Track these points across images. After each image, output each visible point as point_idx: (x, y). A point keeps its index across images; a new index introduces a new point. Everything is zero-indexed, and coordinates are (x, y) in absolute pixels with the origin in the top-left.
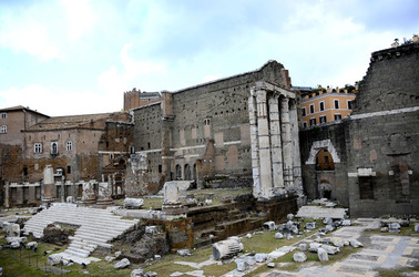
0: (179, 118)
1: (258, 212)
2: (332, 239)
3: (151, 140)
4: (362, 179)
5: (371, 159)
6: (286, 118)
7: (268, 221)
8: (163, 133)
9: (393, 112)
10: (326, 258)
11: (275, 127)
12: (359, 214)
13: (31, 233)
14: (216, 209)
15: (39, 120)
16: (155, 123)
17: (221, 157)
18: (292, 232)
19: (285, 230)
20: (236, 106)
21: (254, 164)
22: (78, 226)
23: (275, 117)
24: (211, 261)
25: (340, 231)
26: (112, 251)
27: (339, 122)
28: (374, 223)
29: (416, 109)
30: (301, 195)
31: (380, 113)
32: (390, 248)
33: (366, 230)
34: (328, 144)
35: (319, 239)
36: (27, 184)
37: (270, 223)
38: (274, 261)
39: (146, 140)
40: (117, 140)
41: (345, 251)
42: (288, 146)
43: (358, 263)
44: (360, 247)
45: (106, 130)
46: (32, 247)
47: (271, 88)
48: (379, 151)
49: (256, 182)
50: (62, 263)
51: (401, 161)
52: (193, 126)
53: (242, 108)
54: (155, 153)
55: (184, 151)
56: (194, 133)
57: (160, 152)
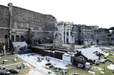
20: (38, 21)
52: (21, 22)
53: (40, 22)
54: (3, 29)
55: (16, 31)
56: (22, 25)
57: (7, 29)
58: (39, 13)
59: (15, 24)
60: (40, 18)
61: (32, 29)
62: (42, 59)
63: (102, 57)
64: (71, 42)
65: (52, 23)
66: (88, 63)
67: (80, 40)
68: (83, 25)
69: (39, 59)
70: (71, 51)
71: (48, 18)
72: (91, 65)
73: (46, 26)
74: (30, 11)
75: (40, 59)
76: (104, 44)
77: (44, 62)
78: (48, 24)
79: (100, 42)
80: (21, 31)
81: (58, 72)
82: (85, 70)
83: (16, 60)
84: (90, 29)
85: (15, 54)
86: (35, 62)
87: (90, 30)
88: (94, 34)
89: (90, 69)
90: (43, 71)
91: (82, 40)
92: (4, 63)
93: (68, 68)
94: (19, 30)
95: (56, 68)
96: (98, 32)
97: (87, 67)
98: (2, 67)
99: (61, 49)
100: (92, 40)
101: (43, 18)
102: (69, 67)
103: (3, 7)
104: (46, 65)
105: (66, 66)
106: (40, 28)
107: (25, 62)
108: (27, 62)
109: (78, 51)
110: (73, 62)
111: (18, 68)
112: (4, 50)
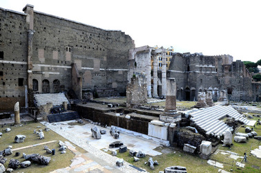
20: (92, 46)
52: (54, 49)
53: (95, 48)
54: (13, 65)
55: (42, 68)
56: (55, 55)
57: (22, 65)
58: (94, 28)
59: (41, 52)
60: (96, 38)
61: (79, 65)
62: (102, 134)
63: (239, 128)
64: (169, 94)
65: (125, 49)
66: (206, 143)
67: (187, 88)
68: (196, 54)
69: (95, 133)
70: (169, 115)
71: (114, 38)
72: (213, 146)
73: (109, 58)
74: (74, 22)
75: (98, 132)
76: (244, 99)
77: (107, 140)
78: (115, 52)
79: (236, 93)
80: (55, 68)
81: (139, 162)
82: (200, 158)
83: (42, 134)
84: (212, 64)
85: (41, 121)
86: (86, 139)
87: (211, 66)
88: (221, 74)
89: (212, 157)
90: (103, 161)
91: (192, 88)
92: (18, 141)
93: (160, 154)
94: (48, 68)
95: (134, 154)
96: (230, 70)
97: (204, 151)
98: (12, 150)
99: (145, 109)
100: (215, 89)
101: (103, 39)
102: (163, 151)
103: (13, 15)
104: (112, 146)
105: (157, 149)
106: (97, 62)
107: (64, 140)
108: (68, 140)
109: (183, 115)
110: (172, 140)
111: (48, 153)
112: (15, 113)
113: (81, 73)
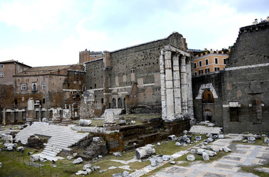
0: (115, 68)
1: (165, 129)
2: (212, 147)
3: (97, 82)
4: (232, 109)
5: (238, 96)
6: (184, 69)
7: (171, 134)
8: (104, 78)
9: (253, 66)
10: (208, 158)
11: (177, 75)
12: (229, 131)
13: (20, 141)
14: (138, 127)
15: (25, 69)
16: (99, 72)
17: (142, 94)
18: (186, 142)
19: (182, 141)
20: (152, 61)
21: (163, 98)
22: (50, 137)
23: (176, 68)
24: (134, 160)
25: (217, 142)
26: (71, 153)
27: (217, 72)
28: (239, 137)
29: (267, 64)
30: (192, 119)
31: (244, 67)
32: (248, 153)
33: (234, 141)
34: (210, 86)
35: (203, 146)
36: (17, 110)
37: (172, 136)
38: (175, 160)
39: (93, 82)
40: (75, 82)
41: (220, 154)
42: (184, 87)
43: (228, 162)
44: (230, 152)
45: (68, 76)
46: (20, 150)
47: (174, 49)
48: (243, 91)
49: (163, 110)
50: (39, 160)
51: (257, 98)
52: (124, 74)
54: (99, 91)
55: (118, 90)
60: (156, 52)
74: (135, 47)
94: (121, 89)
106: (158, 77)
113: (143, 90)
